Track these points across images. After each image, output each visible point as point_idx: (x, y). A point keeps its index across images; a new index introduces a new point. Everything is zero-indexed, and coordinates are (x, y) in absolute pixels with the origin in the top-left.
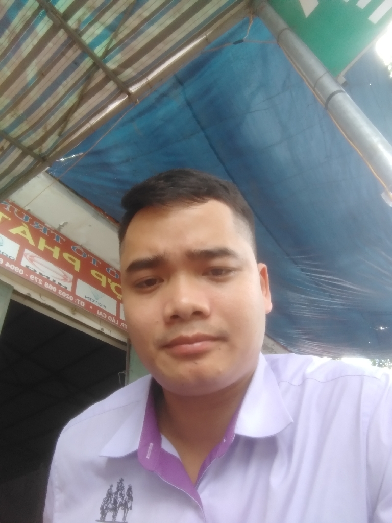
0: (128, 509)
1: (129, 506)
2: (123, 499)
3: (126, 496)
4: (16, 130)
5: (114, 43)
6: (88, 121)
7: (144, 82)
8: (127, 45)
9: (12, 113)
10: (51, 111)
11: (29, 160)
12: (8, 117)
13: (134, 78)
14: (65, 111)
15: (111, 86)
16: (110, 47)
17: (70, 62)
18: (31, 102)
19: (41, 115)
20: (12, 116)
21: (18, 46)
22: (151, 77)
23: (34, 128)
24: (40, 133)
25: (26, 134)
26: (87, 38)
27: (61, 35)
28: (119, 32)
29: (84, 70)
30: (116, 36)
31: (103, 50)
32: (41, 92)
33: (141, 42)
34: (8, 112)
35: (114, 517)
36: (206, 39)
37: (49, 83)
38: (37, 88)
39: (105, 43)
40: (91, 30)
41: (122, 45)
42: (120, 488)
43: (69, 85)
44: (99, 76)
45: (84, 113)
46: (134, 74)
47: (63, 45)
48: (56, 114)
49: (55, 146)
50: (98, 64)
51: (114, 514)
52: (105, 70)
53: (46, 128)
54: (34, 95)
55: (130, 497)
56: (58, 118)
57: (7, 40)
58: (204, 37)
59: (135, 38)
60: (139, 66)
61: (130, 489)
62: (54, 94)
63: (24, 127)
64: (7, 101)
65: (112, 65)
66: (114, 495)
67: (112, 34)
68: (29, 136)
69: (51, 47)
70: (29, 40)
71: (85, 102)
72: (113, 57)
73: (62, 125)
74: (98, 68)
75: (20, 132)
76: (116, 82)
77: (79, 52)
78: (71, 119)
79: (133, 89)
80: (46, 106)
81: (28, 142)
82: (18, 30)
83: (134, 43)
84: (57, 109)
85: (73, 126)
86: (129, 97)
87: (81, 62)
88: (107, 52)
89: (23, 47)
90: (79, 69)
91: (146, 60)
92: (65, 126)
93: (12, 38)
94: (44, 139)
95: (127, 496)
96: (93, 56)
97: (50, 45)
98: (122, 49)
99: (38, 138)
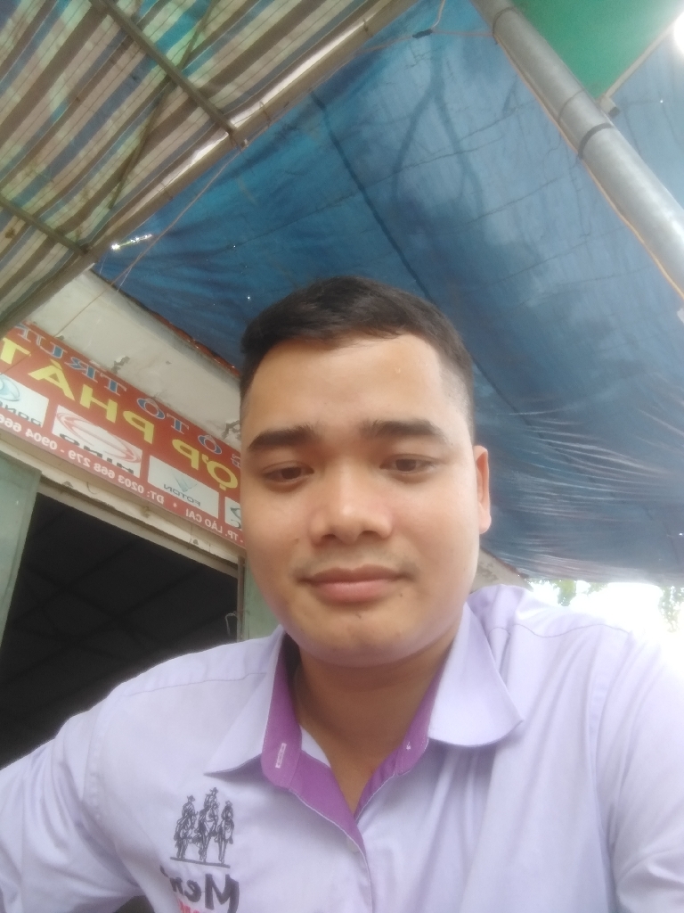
0: (226, 841)
1: (227, 835)
2: (216, 823)
3: (220, 820)
4: (34, 199)
5: (201, 38)
6: (160, 180)
7: (256, 108)
8: (224, 42)
9: (27, 169)
10: (95, 164)
11: (58, 252)
12: (20, 176)
13: (238, 101)
14: (119, 164)
15: (198, 118)
16: (195, 47)
17: (124, 76)
18: (59, 149)
19: (77, 171)
20: (28, 175)
21: (33, 49)
22: (268, 98)
23: (65, 194)
24: (78, 202)
25: (52, 206)
26: (153, 32)
27: (107, 27)
28: (210, 18)
29: (150, 91)
30: (203, 27)
31: (183, 52)
32: (76, 131)
33: (248, 37)
34: (20, 168)
35: (203, 852)
36: (366, 29)
37: (90, 115)
38: (68, 124)
39: (185, 39)
40: (160, 17)
41: (216, 42)
42: (210, 805)
43: (125, 118)
44: (177, 100)
45: (153, 166)
46: (238, 94)
47: (110, 46)
48: (103, 169)
49: (104, 226)
50: (173, 79)
51: (201, 849)
52: (187, 88)
53: (86, 194)
54: (64, 136)
55: (229, 821)
56: (107, 177)
57: (11, 39)
58: (362, 24)
59: (238, 29)
60: (246, 79)
61: (228, 808)
62: (99, 134)
63: (49, 193)
64: (17, 149)
65: (198, 80)
66: (198, 816)
67: (198, 24)
68: (56, 209)
69: (91, 49)
70: (50, 37)
71: (152, 147)
72: (199, 64)
73: (115, 190)
74: (174, 86)
75: (41, 204)
76: (207, 110)
77: (139, 57)
78: (129, 177)
79: (237, 122)
80: (84, 156)
81: (55, 221)
82: (29, 20)
83: (237, 39)
84: (104, 162)
85: (134, 191)
86: (231, 137)
87: (145, 75)
88: (189, 56)
89: (41, 50)
90: (140, 88)
91: (259, 68)
92: (119, 191)
93: (20, 35)
94: (83, 214)
95: (223, 818)
96: (164, 64)
97: (88, 45)
98: (216, 50)
99: (73, 212)
